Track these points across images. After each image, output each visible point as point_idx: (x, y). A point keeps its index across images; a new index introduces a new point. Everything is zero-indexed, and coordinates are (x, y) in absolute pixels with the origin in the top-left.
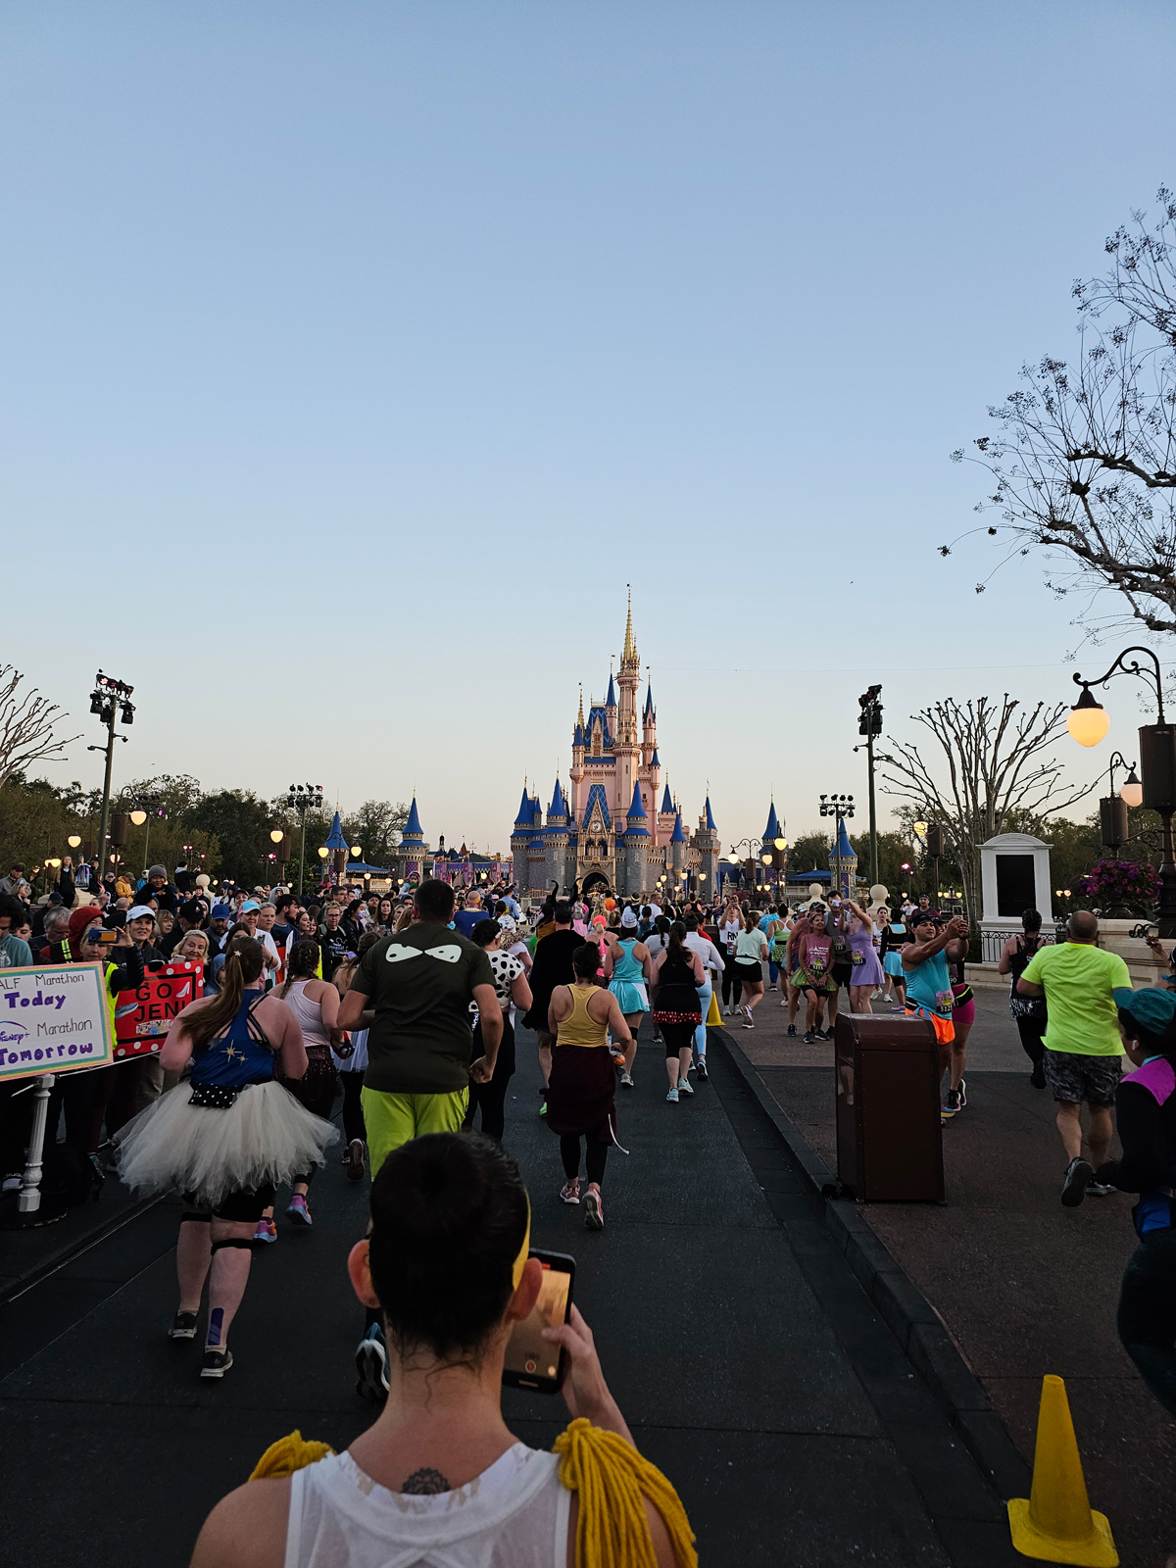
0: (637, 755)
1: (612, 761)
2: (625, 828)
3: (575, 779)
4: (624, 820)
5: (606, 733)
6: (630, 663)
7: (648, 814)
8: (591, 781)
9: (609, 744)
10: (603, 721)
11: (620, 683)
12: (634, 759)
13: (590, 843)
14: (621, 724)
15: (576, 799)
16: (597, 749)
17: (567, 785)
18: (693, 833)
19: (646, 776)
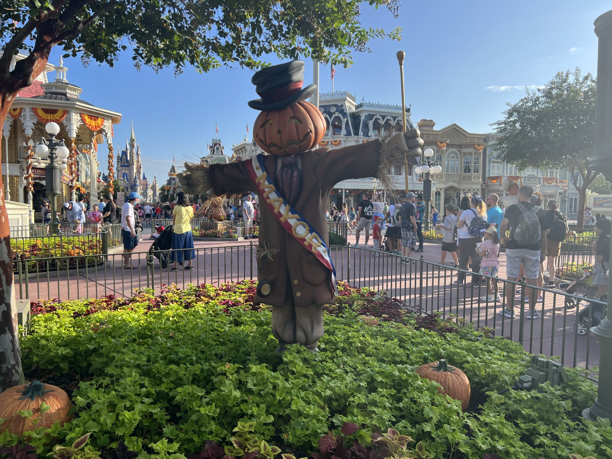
1: (128, 166)
3: (118, 171)
5: (127, 158)
7: (139, 180)
8: (123, 172)
10: (125, 155)
15: (119, 176)
16: (124, 163)
18: (151, 185)
19: (138, 171)
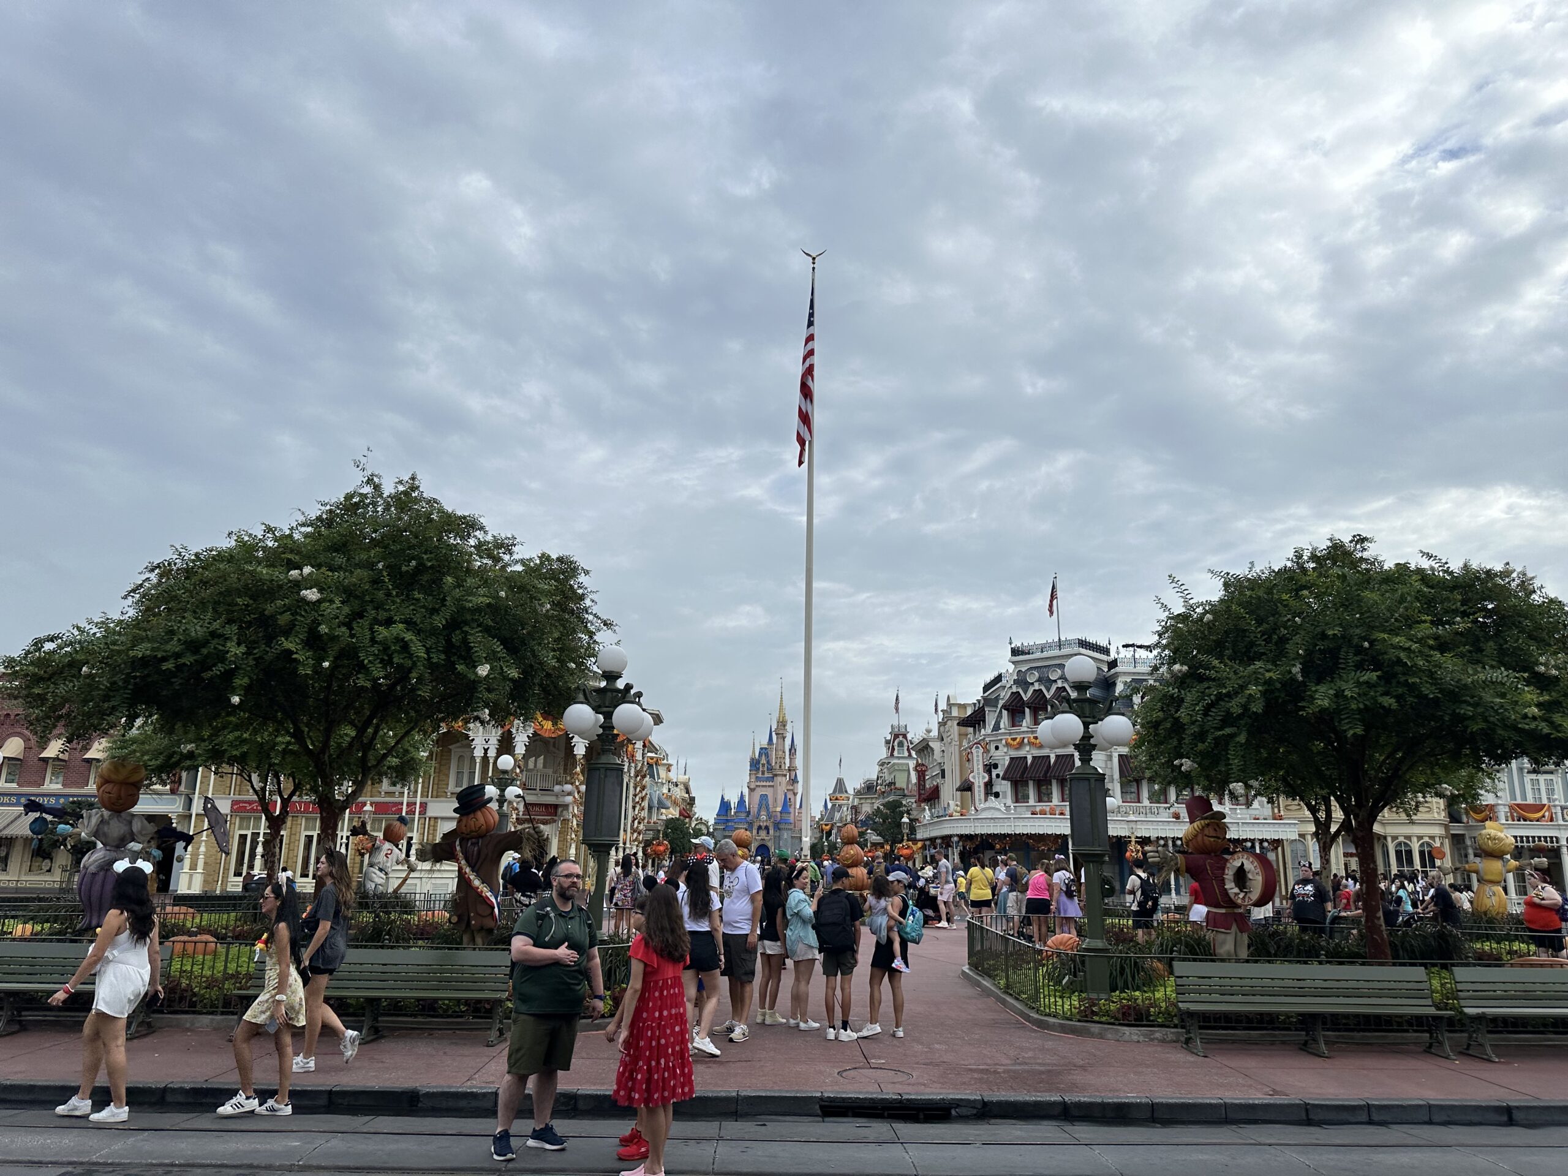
0: (785, 775)
1: (772, 779)
2: (779, 818)
3: (751, 790)
4: (779, 814)
5: (768, 762)
6: (782, 724)
7: (792, 810)
8: (760, 792)
9: (770, 769)
10: (767, 755)
11: (776, 734)
12: (784, 778)
13: (760, 828)
14: (777, 758)
15: (752, 803)
16: (763, 773)
17: (746, 791)
19: (791, 788)
